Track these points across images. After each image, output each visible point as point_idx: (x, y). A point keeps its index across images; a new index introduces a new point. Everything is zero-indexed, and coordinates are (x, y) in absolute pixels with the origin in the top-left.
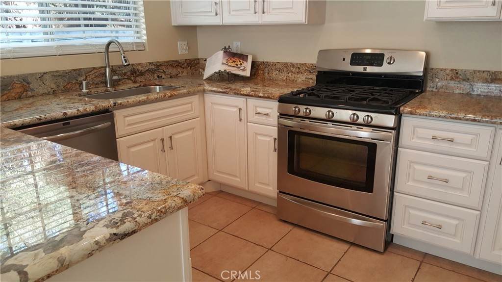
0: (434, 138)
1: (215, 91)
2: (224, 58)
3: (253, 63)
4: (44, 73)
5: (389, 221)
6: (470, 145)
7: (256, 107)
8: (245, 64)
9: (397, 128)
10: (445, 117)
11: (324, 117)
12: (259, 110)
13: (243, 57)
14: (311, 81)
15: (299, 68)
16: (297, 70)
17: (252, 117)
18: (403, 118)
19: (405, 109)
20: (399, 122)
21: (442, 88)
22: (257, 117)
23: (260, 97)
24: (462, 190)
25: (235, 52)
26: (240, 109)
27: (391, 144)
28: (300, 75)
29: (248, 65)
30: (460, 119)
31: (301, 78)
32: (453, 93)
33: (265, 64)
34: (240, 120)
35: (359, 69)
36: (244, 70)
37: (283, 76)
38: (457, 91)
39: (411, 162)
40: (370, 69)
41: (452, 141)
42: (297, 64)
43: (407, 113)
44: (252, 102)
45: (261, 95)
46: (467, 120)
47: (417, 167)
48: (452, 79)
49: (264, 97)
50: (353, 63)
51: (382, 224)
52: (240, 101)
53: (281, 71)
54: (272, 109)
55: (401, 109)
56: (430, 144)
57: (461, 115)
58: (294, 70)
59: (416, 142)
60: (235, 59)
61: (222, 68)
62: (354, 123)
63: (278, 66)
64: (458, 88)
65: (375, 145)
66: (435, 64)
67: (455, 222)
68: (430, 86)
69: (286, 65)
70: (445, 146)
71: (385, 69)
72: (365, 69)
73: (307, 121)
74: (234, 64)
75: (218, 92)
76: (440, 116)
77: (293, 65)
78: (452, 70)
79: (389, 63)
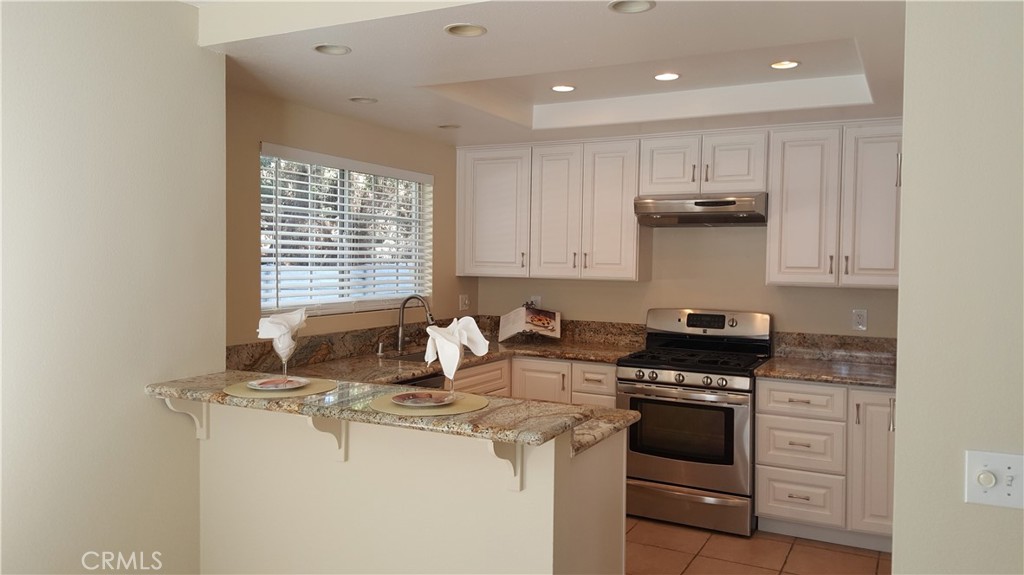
0: (791, 401)
1: (529, 355)
2: (527, 315)
3: (562, 322)
4: (347, 333)
5: (752, 497)
6: (826, 406)
7: (584, 373)
8: (552, 323)
9: (753, 391)
10: (799, 379)
11: (673, 380)
12: (588, 376)
13: (551, 315)
14: (637, 345)
15: (621, 329)
16: (619, 331)
17: (579, 384)
18: (757, 381)
19: (759, 371)
20: (753, 384)
21: (790, 353)
22: (586, 384)
23: (592, 361)
24: (824, 454)
25: (539, 308)
26: (563, 375)
27: (748, 407)
28: (623, 337)
29: (557, 324)
30: (813, 380)
31: (624, 340)
32: (803, 358)
33: (575, 324)
34: (563, 388)
35: (698, 331)
36: (553, 330)
37: (600, 338)
38: (807, 357)
39: (771, 428)
40: (711, 332)
41: (808, 403)
42: (618, 324)
43: (761, 376)
44: (579, 367)
45: (592, 358)
46: (820, 381)
47: (777, 433)
48: (800, 344)
49: (596, 361)
50: (689, 324)
51: (747, 501)
52: (563, 366)
53: (597, 332)
54: (605, 374)
55: (755, 371)
56: (787, 407)
57: (814, 377)
58: (614, 331)
59: (772, 406)
60: (541, 317)
61: (528, 328)
62: (707, 387)
63: (594, 326)
64: (807, 353)
65: (732, 410)
66: (779, 328)
67: (823, 491)
68: (778, 350)
69: (603, 325)
70: (802, 409)
71: (727, 331)
72: (705, 332)
73: (653, 387)
74: (540, 323)
75: (534, 356)
76: (794, 378)
77: (613, 325)
78: (799, 334)
79: (732, 326)
